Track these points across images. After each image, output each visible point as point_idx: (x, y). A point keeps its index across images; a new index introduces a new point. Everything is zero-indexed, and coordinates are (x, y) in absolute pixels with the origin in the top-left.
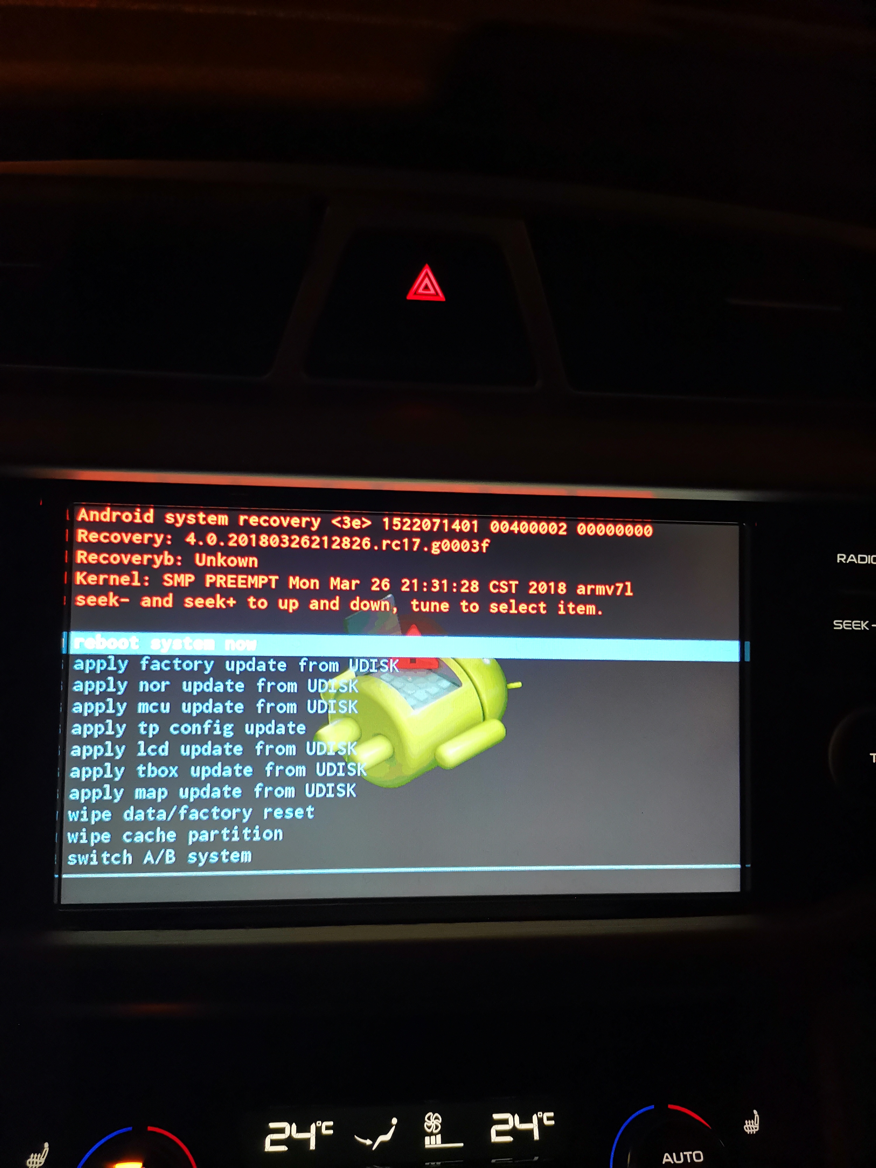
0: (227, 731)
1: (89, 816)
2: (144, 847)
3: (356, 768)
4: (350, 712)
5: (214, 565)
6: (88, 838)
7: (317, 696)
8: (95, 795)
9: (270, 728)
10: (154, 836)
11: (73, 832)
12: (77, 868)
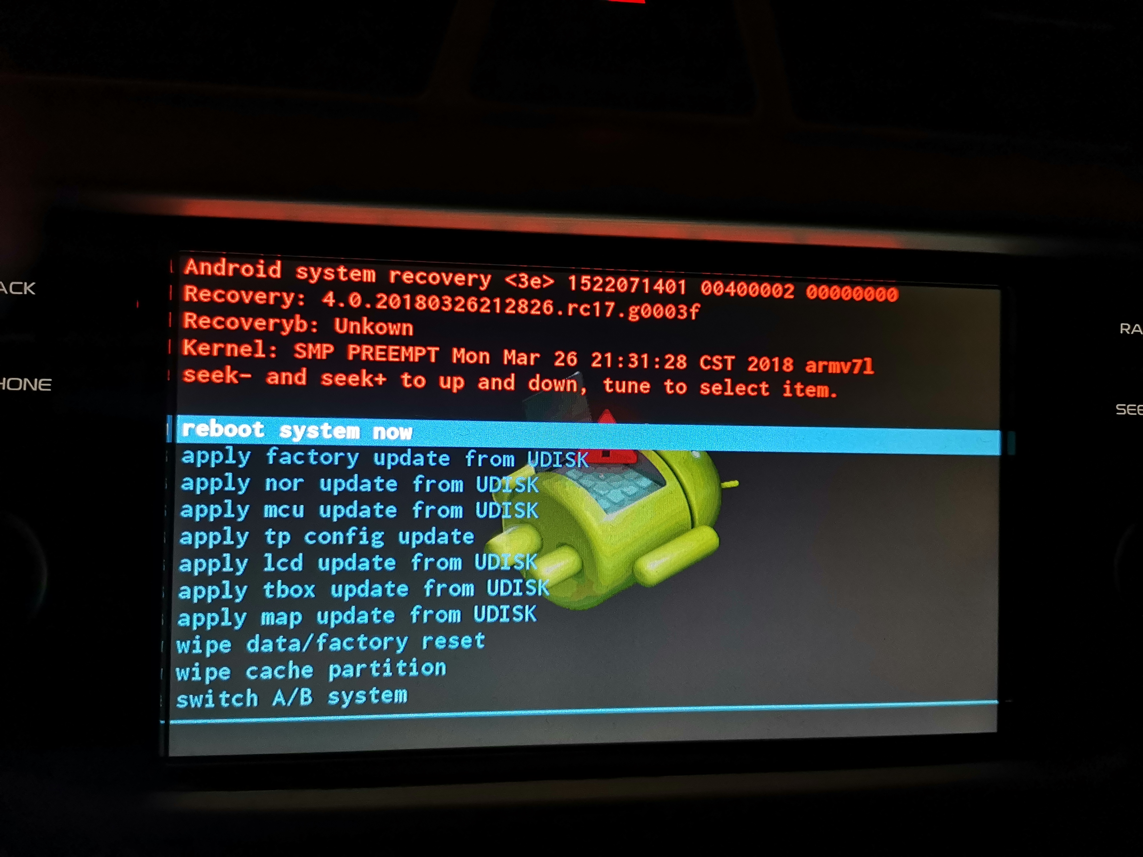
0: (376, 540)
1: (203, 647)
2: (273, 685)
3: (536, 585)
4: (529, 516)
5: (358, 332)
6: (202, 674)
7: (487, 497)
8: (210, 620)
9: (430, 537)
10: (286, 672)
11: (182, 667)
12: (189, 712)
